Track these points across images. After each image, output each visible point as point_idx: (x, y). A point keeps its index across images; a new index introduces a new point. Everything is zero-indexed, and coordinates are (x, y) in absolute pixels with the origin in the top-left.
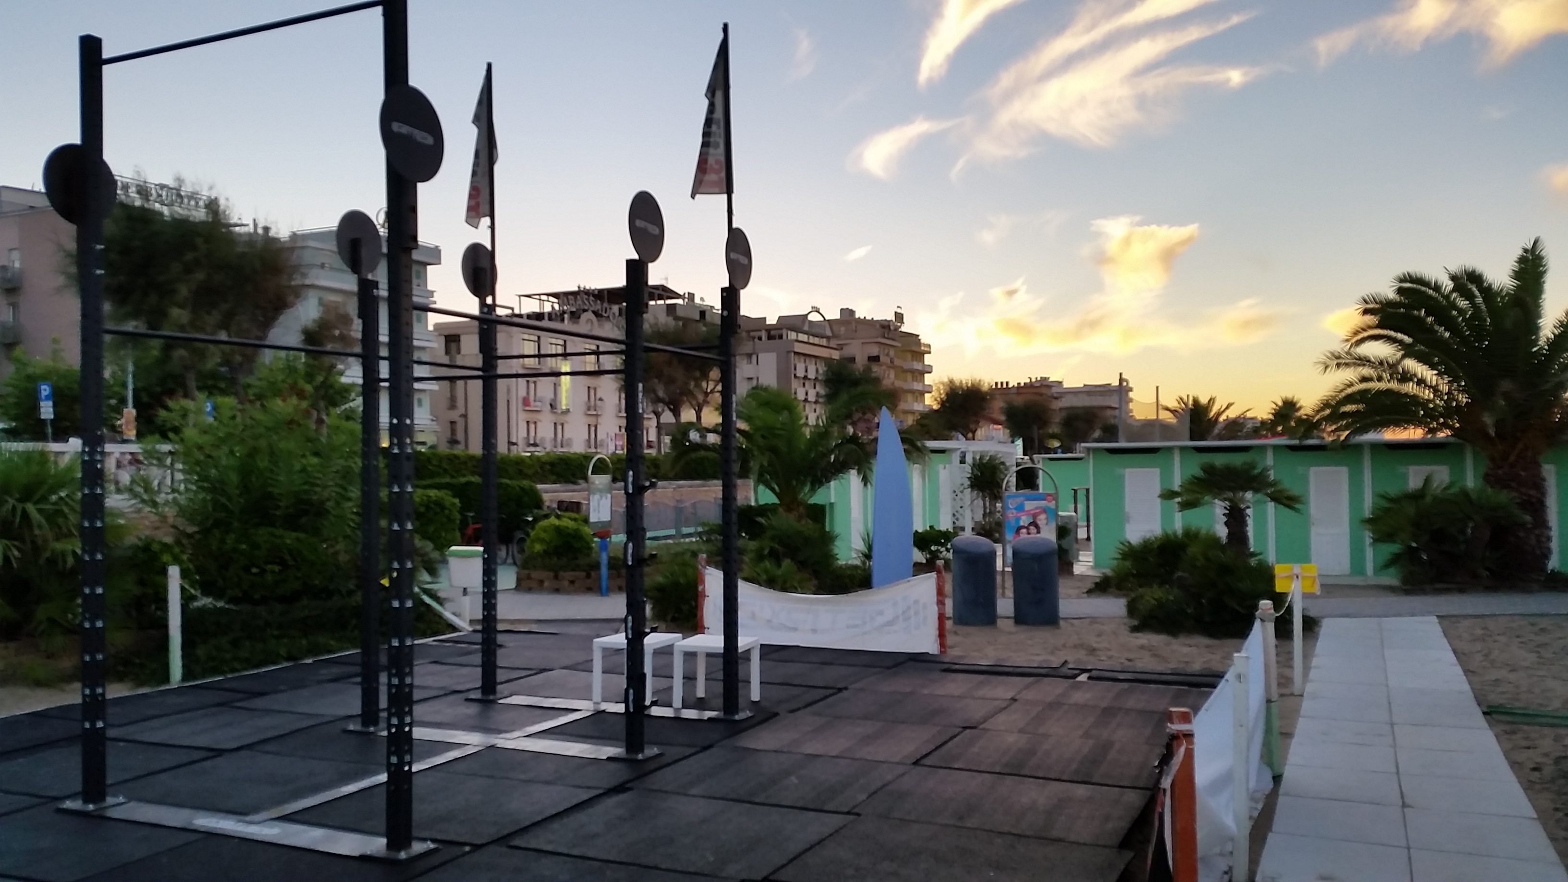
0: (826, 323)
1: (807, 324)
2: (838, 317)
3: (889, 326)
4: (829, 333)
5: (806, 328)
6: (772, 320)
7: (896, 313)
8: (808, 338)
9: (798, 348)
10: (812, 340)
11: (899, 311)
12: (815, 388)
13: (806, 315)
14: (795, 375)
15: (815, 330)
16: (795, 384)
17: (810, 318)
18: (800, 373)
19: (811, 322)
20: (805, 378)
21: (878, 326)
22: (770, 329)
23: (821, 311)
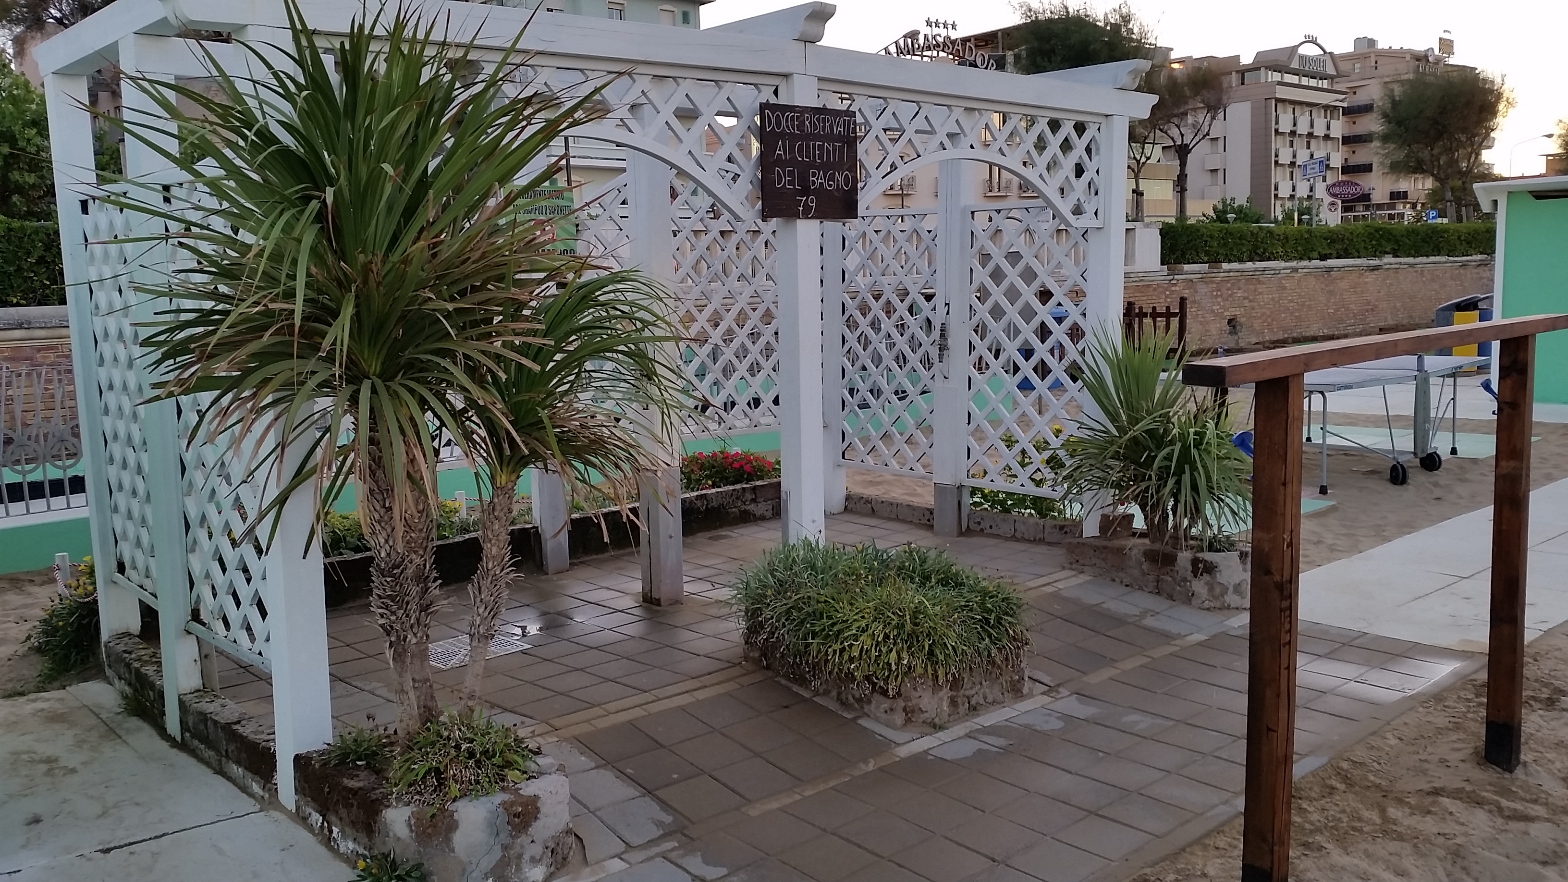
0: (1328, 57)
1: (1296, 59)
2: (1351, 49)
3: (1426, 57)
4: (1331, 71)
5: (1295, 65)
6: (1247, 59)
7: (1441, 39)
8: (1300, 79)
9: (1282, 93)
10: (1305, 81)
11: (1446, 36)
12: (1308, 148)
13: (1296, 48)
14: (1276, 131)
15: (1314, 68)
16: (1277, 143)
17: (1302, 50)
18: (1285, 126)
19: (1302, 57)
20: (1293, 133)
21: (1408, 57)
22: (1243, 72)
23: (1318, 41)
